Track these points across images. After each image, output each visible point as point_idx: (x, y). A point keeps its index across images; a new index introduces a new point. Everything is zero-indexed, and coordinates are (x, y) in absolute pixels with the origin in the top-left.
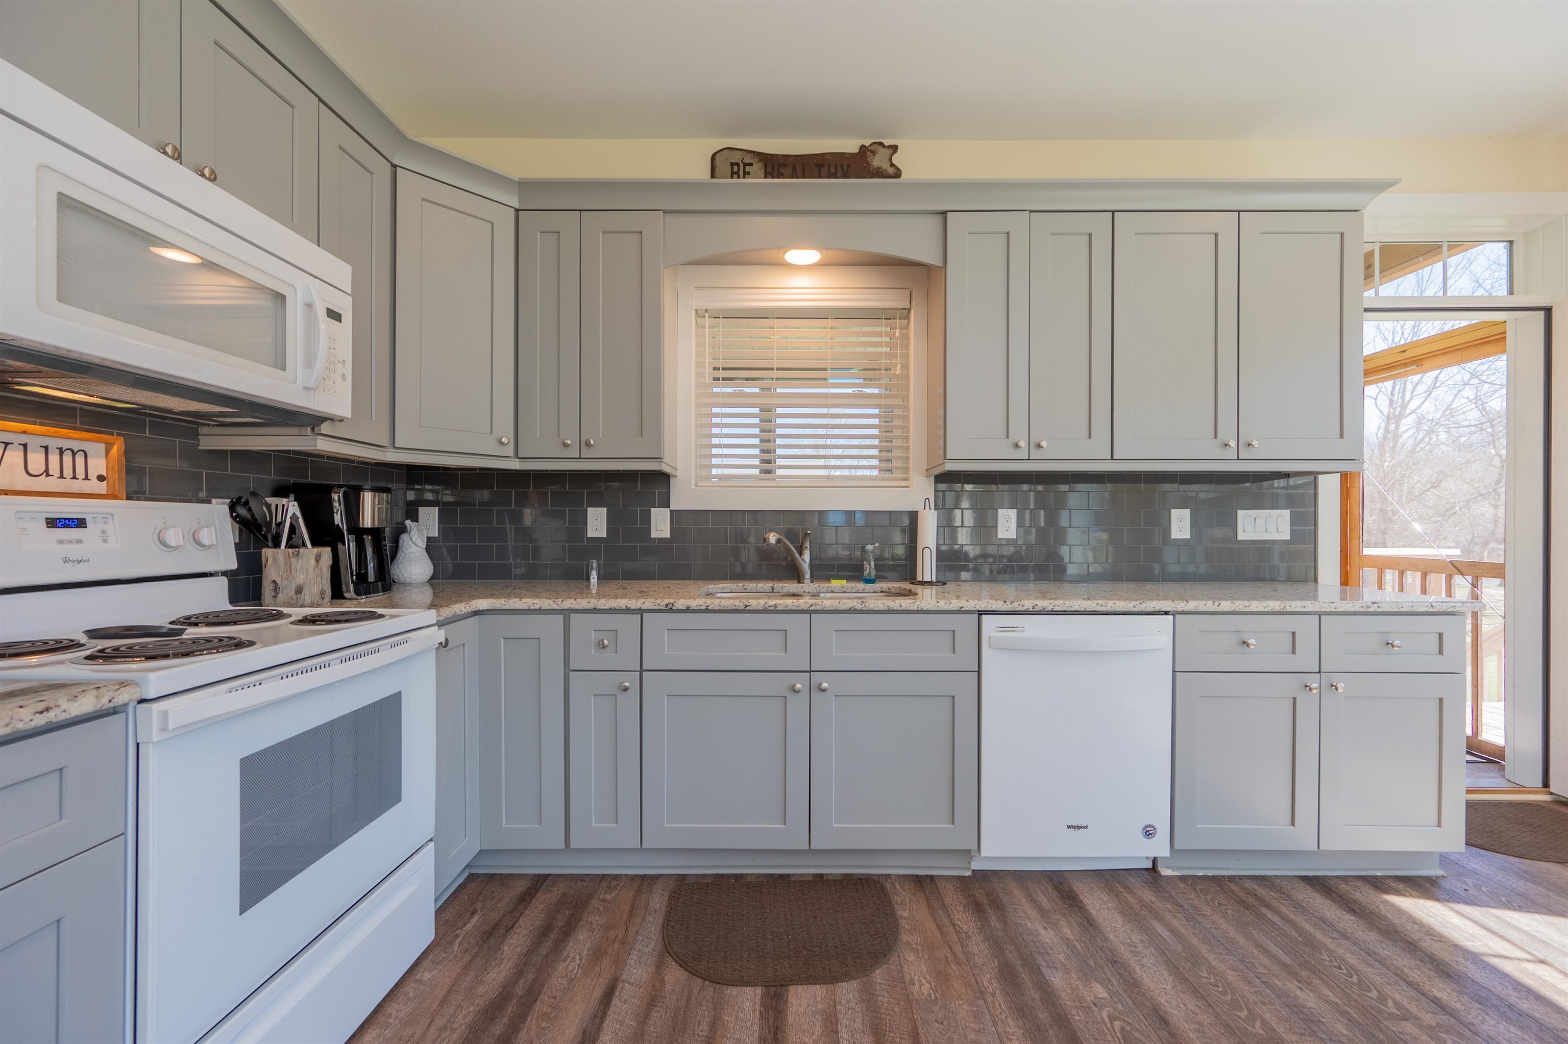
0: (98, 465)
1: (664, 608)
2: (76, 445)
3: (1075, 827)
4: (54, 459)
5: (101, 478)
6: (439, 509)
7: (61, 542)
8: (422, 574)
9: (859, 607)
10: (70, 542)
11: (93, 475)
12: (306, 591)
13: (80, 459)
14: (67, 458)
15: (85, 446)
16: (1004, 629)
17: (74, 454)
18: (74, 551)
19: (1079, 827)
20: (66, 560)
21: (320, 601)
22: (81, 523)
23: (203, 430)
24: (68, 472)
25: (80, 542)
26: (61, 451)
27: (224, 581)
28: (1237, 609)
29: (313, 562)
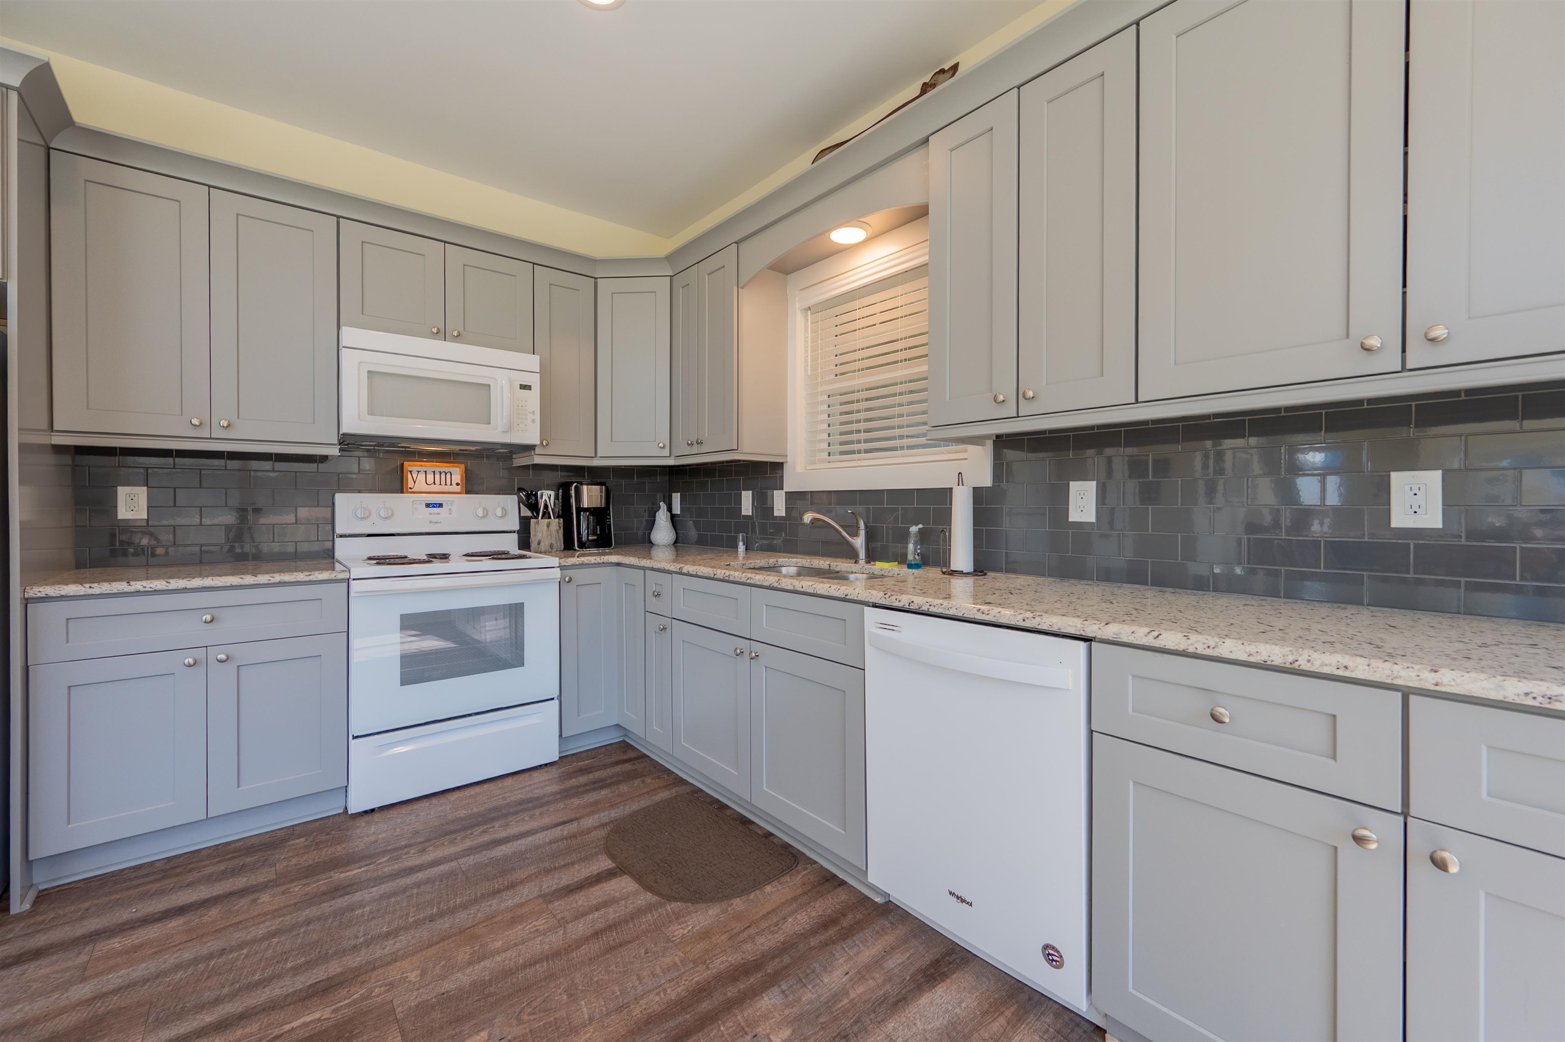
0: (457, 478)
1: (678, 570)
2: (447, 470)
3: (958, 898)
4: (437, 476)
5: (457, 484)
6: (681, 495)
7: (430, 514)
8: (663, 539)
9: (776, 585)
10: (434, 514)
11: (454, 483)
12: (542, 543)
13: (448, 476)
14: (443, 476)
15: (451, 470)
16: (885, 626)
17: (446, 474)
18: (434, 518)
19: (963, 901)
20: (431, 522)
21: (550, 550)
22: (441, 505)
23: (514, 456)
24: (443, 482)
25: (439, 514)
26: (440, 473)
27: (516, 535)
28: (1191, 650)
29: (546, 527)
